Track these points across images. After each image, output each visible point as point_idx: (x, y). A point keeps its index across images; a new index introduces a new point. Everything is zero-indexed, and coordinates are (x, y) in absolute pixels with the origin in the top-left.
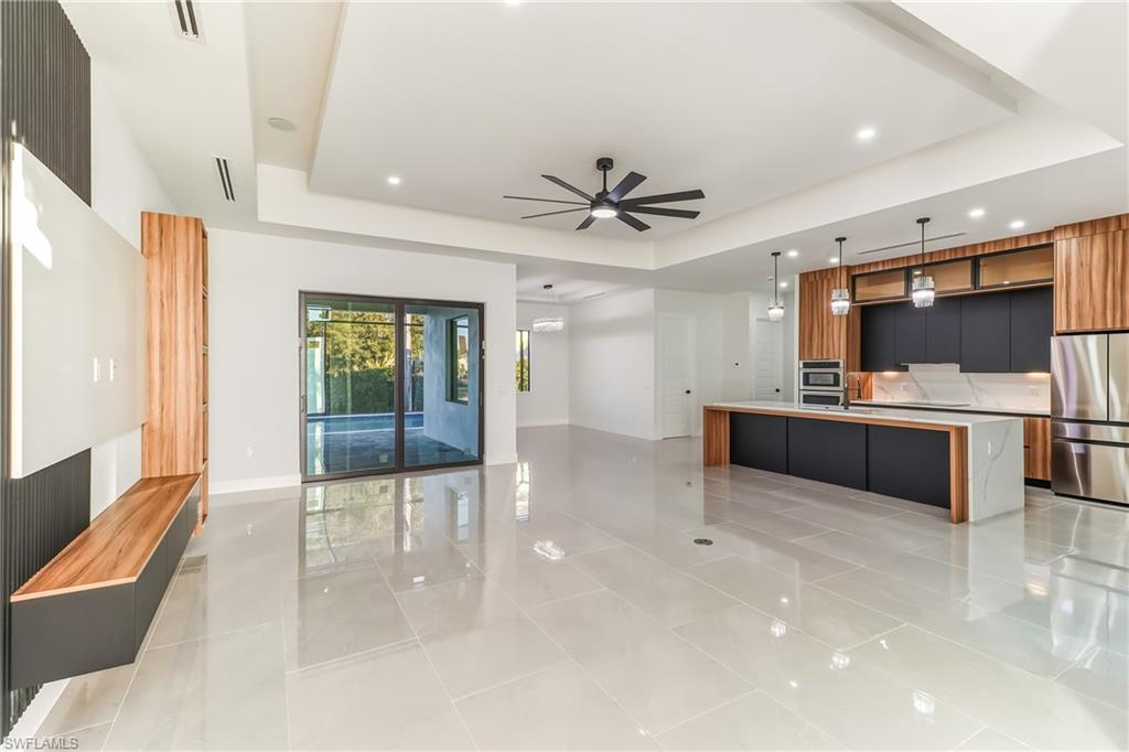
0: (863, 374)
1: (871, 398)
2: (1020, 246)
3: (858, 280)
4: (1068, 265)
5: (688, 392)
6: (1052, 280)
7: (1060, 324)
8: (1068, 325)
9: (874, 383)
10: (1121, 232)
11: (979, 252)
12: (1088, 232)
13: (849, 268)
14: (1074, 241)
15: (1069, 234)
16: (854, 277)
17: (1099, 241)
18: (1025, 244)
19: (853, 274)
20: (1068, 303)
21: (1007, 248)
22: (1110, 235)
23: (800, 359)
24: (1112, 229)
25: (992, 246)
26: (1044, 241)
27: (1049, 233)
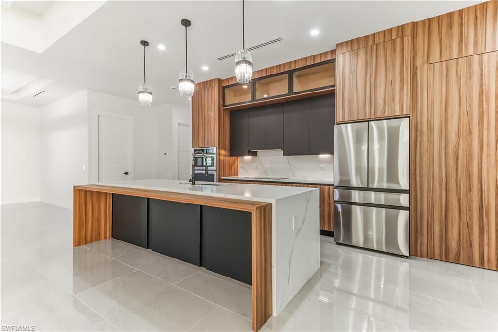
0: (231, 158)
1: (237, 175)
2: (316, 63)
3: (226, 91)
4: (344, 73)
5: (127, 173)
6: (334, 86)
7: (339, 117)
8: (344, 117)
9: (239, 165)
10: (375, 46)
11: (293, 68)
12: (355, 47)
13: (220, 81)
14: (347, 54)
15: (345, 50)
16: (224, 88)
17: (362, 52)
18: (318, 61)
19: (223, 86)
20: (343, 101)
21: (309, 63)
22: (369, 48)
23: (192, 148)
24: (370, 43)
25: (300, 62)
26: (329, 58)
27: (333, 52)
